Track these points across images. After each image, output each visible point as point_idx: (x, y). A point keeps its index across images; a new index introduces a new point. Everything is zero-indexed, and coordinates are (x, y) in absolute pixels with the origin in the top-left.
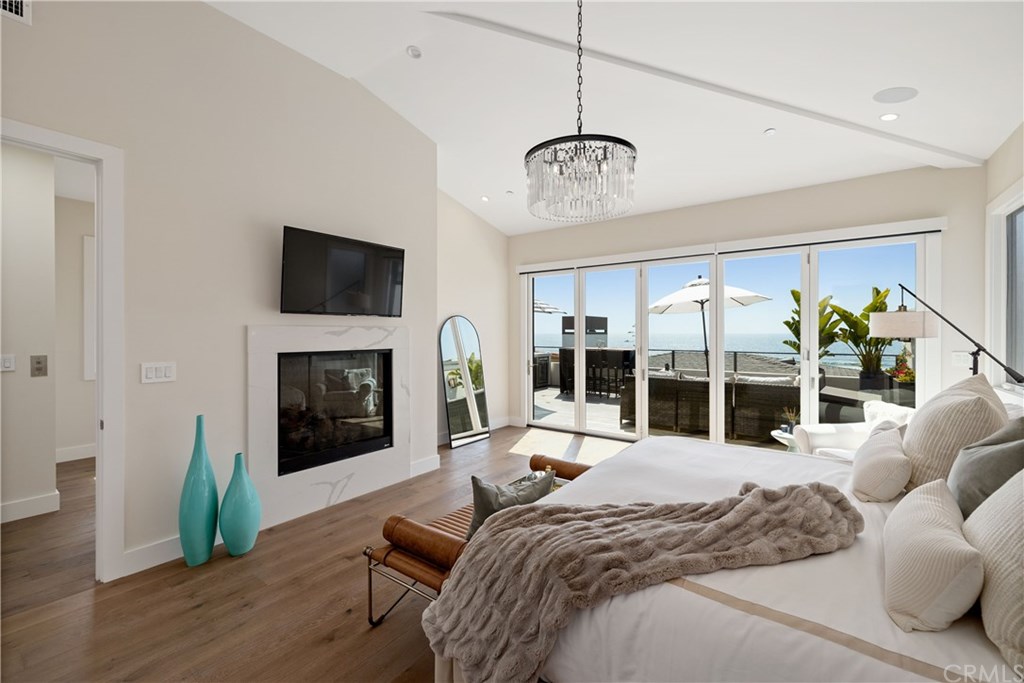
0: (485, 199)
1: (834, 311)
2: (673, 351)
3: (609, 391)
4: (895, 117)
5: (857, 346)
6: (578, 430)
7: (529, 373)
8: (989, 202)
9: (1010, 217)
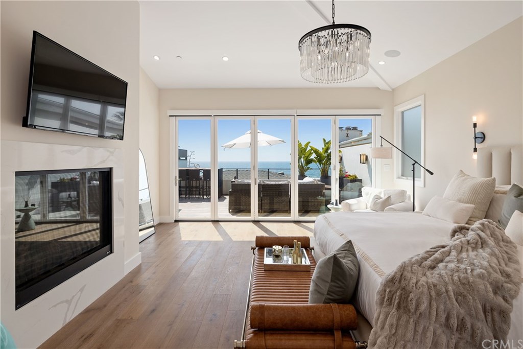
0: (156, 58)
1: (312, 149)
2: (237, 169)
3: (203, 195)
4: (384, 63)
5: (320, 164)
6: (213, 219)
7: (176, 185)
8: (395, 106)
9: (403, 113)
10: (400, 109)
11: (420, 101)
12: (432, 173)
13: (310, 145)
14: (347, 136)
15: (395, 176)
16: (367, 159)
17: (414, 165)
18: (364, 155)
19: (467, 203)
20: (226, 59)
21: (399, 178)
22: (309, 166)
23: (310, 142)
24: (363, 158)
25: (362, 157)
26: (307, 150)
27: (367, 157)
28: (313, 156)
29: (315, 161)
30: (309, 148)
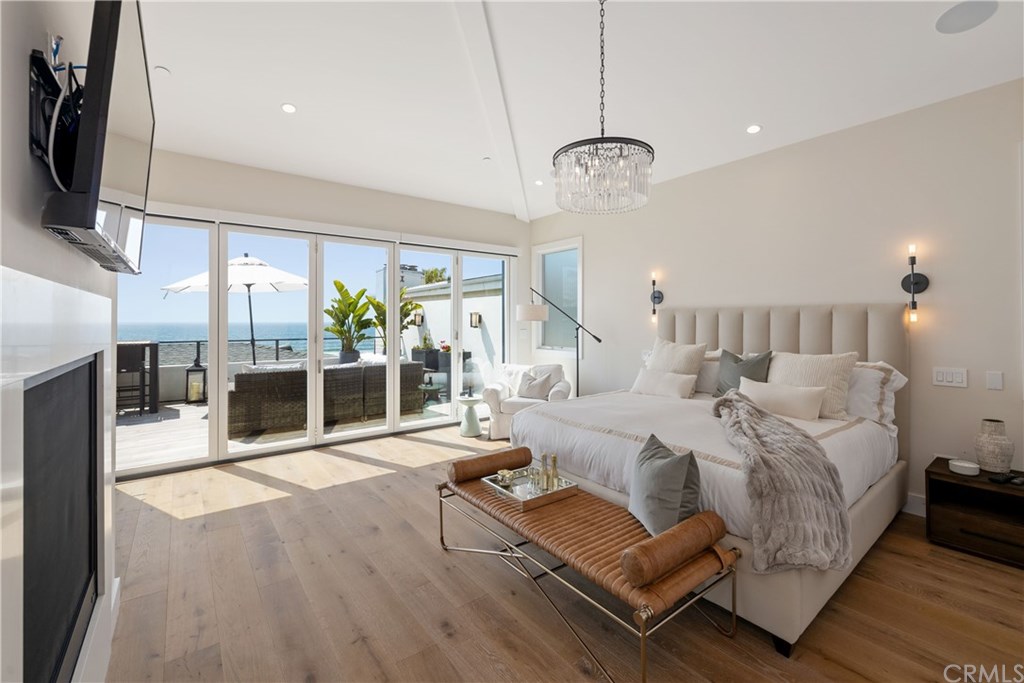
1: (370, 302)
8: (535, 245)
9: (544, 256)
10: (540, 251)
11: (576, 243)
12: (600, 341)
13: (366, 294)
14: (402, 281)
15: (534, 345)
16: (480, 321)
17: (577, 329)
18: (476, 314)
19: (684, 373)
20: (289, 109)
21: (539, 348)
22: (363, 331)
23: (365, 291)
24: (475, 319)
25: (474, 317)
26: (359, 305)
27: (480, 316)
28: (371, 314)
29: (374, 323)
30: (363, 300)
